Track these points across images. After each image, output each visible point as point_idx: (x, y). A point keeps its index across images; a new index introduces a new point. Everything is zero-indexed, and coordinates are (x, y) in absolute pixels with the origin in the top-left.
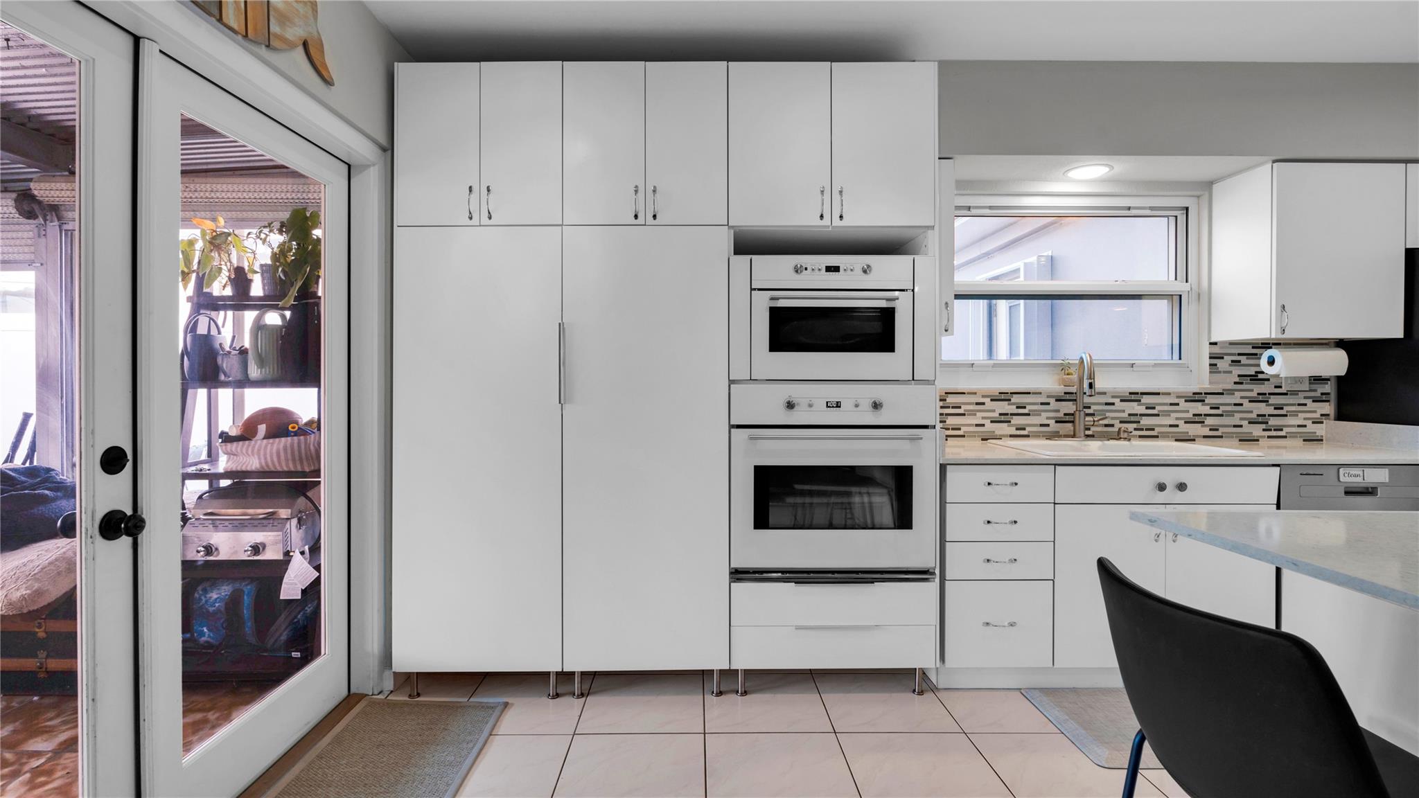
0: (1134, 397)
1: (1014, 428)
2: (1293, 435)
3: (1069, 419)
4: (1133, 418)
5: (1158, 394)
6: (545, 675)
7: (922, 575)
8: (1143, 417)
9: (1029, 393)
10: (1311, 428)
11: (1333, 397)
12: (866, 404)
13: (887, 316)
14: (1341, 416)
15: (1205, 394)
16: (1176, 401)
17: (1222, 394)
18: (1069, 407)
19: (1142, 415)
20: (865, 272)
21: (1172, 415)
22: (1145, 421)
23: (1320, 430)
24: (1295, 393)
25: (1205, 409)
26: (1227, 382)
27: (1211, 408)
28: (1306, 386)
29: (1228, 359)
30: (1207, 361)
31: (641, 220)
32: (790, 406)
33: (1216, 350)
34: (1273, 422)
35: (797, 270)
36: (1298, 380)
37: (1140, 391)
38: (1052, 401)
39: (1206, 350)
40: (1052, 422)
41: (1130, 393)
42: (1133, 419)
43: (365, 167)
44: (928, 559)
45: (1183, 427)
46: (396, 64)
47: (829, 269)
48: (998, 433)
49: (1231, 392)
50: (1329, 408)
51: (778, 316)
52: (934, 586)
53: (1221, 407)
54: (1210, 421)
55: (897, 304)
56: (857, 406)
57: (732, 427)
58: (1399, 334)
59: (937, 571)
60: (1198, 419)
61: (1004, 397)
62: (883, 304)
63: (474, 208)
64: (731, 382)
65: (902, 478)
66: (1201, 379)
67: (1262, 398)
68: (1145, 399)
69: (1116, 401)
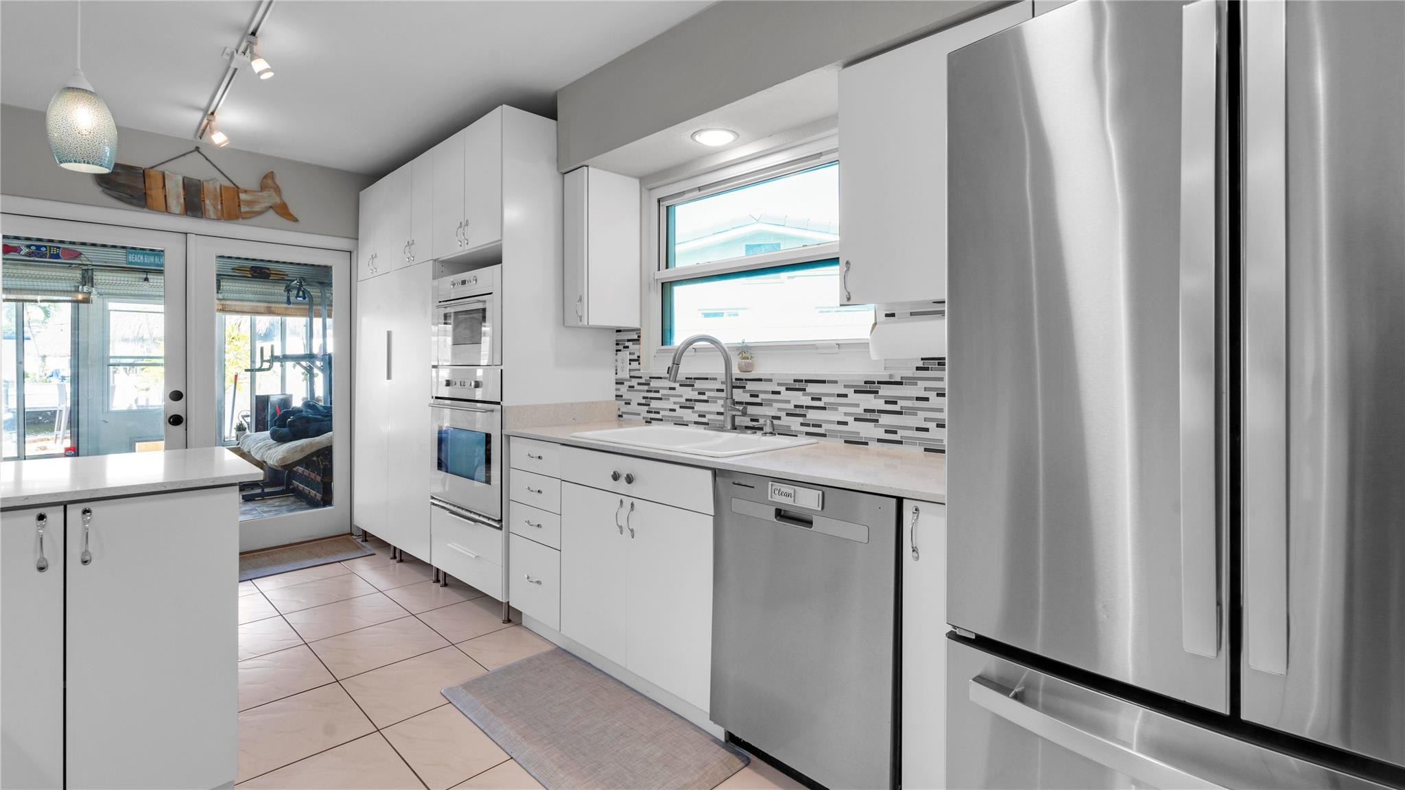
0: (798, 385)
1: (697, 415)
5: (824, 382)
8: (809, 410)
9: (707, 379)
12: (473, 384)
15: (879, 383)
16: (844, 391)
17: (900, 383)
19: (808, 407)
21: (840, 408)
22: (812, 415)
25: (879, 404)
27: (886, 402)
32: (448, 384)
37: (804, 378)
41: (795, 381)
42: (798, 411)
45: (854, 426)
48: (686, 419)
49: (912, 381)
53: (899, 401)
54: (885, 420)
56: (470, 385)
60: (870, 416)
61: (689, 382)
68: (811, 388)
69: (782, 389)
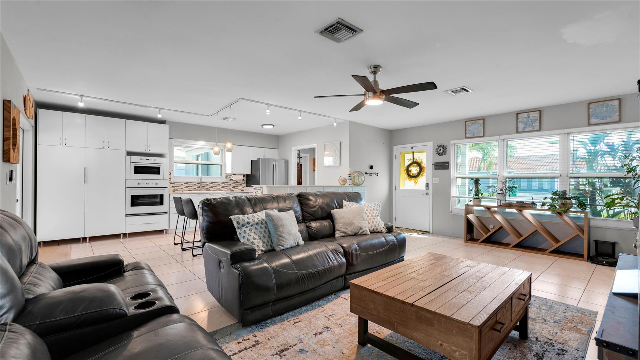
1: (189, 189)
2: (239, 190)
3: (199, 187)
4: (212, 187)
5: (216, 183)
6: (79, 239)
7: (165, 213)
9: (192, 182)
10: (242, 188)
11: (246, 183)
12: (154, 184)
13: (159, 168)
14: (247, 186)
16: (219, 184)
17: (227, 183)
18: (199, 185)
20: (154, 160)
21: (219, 186)
22: (214, 187)
23: (244, 189)
24: (240, 182)
25: (224, 185)
26: (228, 181)
27: (226, 185)
28: (241, 181)
29: (229, 176)
30: (225, 177)
31: (105, 148)
32: (139, 184)
33: (227, 175)
34: (236, 187)
35: (140, 159)
36: (240, 180)
38: (196, 184)
39: (225, 175)
40: (196, 188)
41: (211, 183)
43: (28, 131)
44: (167, 210)
45: (221, 188)
46: (38, 109)
47: (147, 159)
50: (245, 185)
51: (136, 168)
52: (167, 215)
54: (225, 187)
55: (161, 166)
56: (153, 184)
57: (126, 188)
58: (250, 173)
59: (168, 212)
60: (223, 187)
61: (187, 183)
62: (158, 166)
63: (61, 142)
64: (126, 179)
65: (162, 196)
66: (225, 180)
67: (234, 183)
68: (214, 183)
69: (209, 184)
